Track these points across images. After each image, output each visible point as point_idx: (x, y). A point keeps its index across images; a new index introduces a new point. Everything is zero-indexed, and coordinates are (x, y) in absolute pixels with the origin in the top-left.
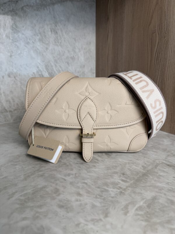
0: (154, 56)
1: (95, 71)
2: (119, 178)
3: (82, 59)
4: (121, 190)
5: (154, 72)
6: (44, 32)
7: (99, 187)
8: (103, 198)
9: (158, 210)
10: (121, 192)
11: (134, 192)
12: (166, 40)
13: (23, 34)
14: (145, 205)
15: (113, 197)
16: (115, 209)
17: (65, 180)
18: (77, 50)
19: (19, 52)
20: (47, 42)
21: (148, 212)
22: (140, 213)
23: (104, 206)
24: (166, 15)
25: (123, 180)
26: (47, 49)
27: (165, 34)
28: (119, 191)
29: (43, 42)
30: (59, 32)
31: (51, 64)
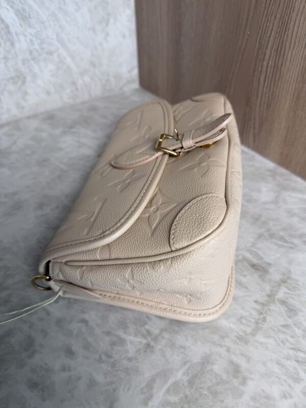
4: (149, 338)
5: (264, 19)
7: (108, 333)
8: (112, 360)
9: (206, 392)
10: (148, 346)
11: (172, 346)
14: (185, 378)
15: (130, 360)
16: (129, 389)
17: (48, 313)
21: (186, 397)
22: (174, 399)
23: (111, 383)
28: (144, 341)
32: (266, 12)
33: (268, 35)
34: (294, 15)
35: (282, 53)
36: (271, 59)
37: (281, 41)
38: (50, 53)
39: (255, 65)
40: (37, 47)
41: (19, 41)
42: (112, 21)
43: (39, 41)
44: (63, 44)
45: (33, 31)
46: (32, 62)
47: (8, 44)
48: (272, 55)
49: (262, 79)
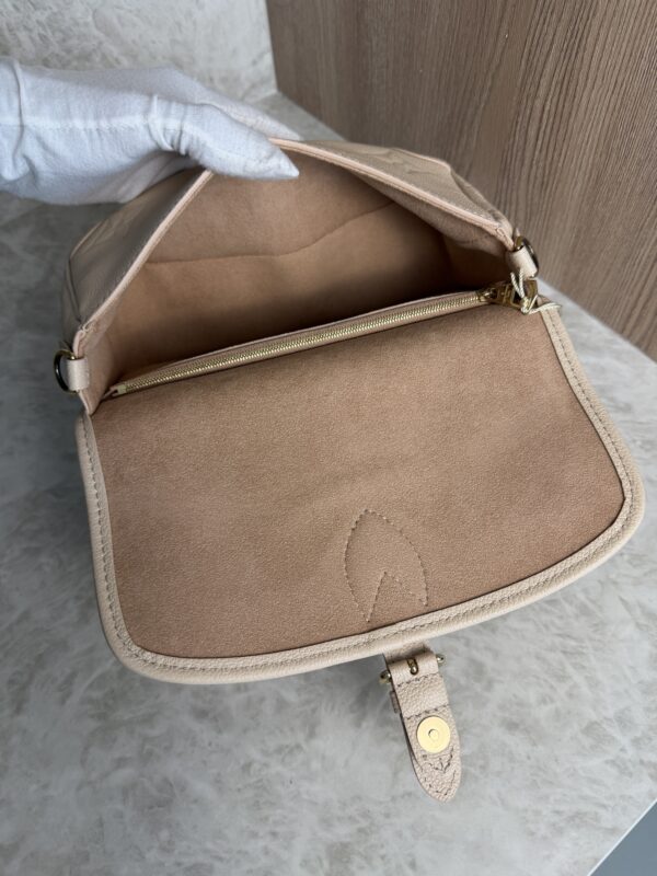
5: (537, 15)
16: (333, 708)
23: (308, 702)
34: (596, 23)
35: (571, 92)
36: (549, 98)
37: (569, 68)
38: (86, 57)
39: (519, 103)
40: (56, 48)
45: (42, 16)
48: (552, 91)
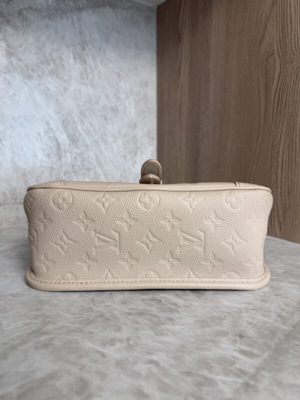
0: (272, 98)
1: (155, 136)
2: (232, 347)
3: (132, 111)
4: (246, 378)
5: (273, 127)
6: (61, 59)
7: (189, 373)
11: (280, 384)
12: (295, 68)
13: (20, 60)
17: (103, 355)
18: (123, 96)
19: (12, 93)
20: (66, 78)
24: (293, 22)
25: (243, 352)
26: (65, 89)
27: (294, 55)
28: (240, 381)
29: (58, 77)
30: (90, 60)
31: (73, 118)
32: (274, 123)
33: (279, 138)
34: (299, 119)
35: (294, 148)
36: (285, 154)
38: (88, 169)
39: (271, 163)
40: (79, 163)
41: (66, 157)
42: (139, 152)
43: (81, 159)
44: (100, 165)
45: (78, 151)
46: (72, 174)
47: (56, 157)
48: (285, 151)
49: (279, 172)
